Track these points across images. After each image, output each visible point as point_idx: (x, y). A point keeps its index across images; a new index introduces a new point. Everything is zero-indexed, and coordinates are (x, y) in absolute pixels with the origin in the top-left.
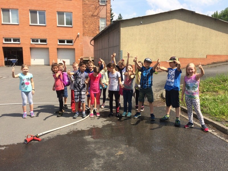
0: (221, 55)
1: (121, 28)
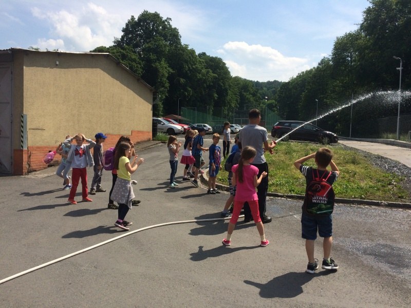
0: (144, 132)
1: (24, 67)
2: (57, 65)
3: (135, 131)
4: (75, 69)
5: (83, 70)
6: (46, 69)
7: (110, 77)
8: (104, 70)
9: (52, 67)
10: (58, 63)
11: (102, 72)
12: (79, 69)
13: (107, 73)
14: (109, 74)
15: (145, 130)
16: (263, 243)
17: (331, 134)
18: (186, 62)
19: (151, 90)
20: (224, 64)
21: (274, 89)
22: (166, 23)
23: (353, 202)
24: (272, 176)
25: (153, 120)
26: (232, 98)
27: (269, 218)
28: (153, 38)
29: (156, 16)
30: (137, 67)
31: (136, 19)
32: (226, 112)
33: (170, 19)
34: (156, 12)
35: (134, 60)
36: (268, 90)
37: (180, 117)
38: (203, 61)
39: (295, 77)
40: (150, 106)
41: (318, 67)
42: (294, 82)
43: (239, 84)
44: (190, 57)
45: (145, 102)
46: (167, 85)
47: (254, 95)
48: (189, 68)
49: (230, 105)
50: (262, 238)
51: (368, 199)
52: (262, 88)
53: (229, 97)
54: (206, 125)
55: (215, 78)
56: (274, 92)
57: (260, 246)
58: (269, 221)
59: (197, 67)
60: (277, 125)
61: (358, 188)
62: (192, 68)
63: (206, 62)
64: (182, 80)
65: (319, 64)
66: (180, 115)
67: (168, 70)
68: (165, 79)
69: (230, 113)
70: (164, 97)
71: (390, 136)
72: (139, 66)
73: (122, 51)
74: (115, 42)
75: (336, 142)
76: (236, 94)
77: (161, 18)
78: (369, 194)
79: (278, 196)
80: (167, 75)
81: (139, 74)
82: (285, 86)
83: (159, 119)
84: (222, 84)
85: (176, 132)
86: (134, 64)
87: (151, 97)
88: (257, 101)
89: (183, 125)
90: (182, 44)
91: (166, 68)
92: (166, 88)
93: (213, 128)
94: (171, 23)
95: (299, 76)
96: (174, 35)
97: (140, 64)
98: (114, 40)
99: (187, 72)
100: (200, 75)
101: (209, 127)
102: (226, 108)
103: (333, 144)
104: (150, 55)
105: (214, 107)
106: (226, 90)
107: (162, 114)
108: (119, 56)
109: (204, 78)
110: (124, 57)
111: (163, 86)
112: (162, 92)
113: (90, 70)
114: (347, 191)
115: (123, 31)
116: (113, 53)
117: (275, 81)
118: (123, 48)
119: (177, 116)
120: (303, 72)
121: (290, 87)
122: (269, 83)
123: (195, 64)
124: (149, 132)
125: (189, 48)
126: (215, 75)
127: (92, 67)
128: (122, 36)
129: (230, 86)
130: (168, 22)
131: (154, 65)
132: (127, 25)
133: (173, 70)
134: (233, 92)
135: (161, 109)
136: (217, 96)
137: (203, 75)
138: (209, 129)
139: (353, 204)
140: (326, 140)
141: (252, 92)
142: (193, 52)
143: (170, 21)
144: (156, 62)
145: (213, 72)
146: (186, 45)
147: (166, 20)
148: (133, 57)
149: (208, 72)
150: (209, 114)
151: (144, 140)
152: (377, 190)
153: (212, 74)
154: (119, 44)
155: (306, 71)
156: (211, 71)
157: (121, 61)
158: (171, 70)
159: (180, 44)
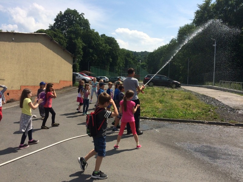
0: (67, 81)
2: (13, 40)
3: (62, 81)
4: (24, 43)
5: (29, 43)
6: (6, 42)
7: (46, 48)
8: (43, 44)
9: (9, 42)
10: (13, 39)
11: (41, 45)
12: (27, 43)
13: (44, 45)
14: (46, 46)
15: (68, 80)
16: (138, 147)
17: (177, 82)
18: (93, 39)
19: (72, 56)
20: (116, 41)
21: (145, 56)
22: (81, 16)
23: (189, 122)
24: (143, 107)
25: (73, 74)
26: (120, 61)
27: (142, 132)
28: (73, 25)
29: (75, 12)
30: (63, 42)
31: (63, 13)
32: (117, 69)
33: (84, 14)
34: (75, 10)
35: (62, 38)
36: (141, 56)
37: (89, 72)
38: (104, 39)
39: (157, 49)
40: (71, 66)
41: (170, 44)
42: (156, 52)
43: (124, 53)
44: (95, 37)
45: (68, 63)
46: (82, 53)
47: (133, 59)
48: (95, 43)
49: (119, 65)
50: (137, 144)
51: (197, 120)
52: (138, 56)
53: (119, 61)
54: (105, 77)
55: (111, 49)
56: (145, 58)
57: (136, 149)
58: (142, 134)
59: (100, 43)
60: (146, 77)
61: (192, 113)
62: (97, 43)
63: (105, 40)
64: (91, 50)
65: (170, 42)
66: (89, 71)
67: (82, 44)
68: (81, 50)
69: (120, 70)
70: (80, 60)
71: (210, 83)
72: (65, 42)
73: (54, 32)
74: (50, 27)
75: (180, 87)
76: (123, 59)
77: (78, 13)
78: (198, 117)
79: (147, 119)
80: (82, 47)
81: (65, 46)
82: (151, 54)
83: (77, 73)
84: (114, 53)
85: (87, 81)
86: (61, 40)
87: (71, 60)
88: (135, 63)
89: (91, 77)
90: (91, 29)
91: (81, 43)
92: (81, 55)
93: (109, 79)
94: (84, 16)
95: (159, 49)
96: (86, 23)
97: (65, 40)
98: (49, 26)
99: (93, 45)
100: (102, 48)
101: (107, 78)
102: (117, 67)
103: (178, 88)
104: (71, 35)
105: (110, 66)
106: (117, 56)
107: (78, 70)
108: (52, 35)
109: (104, 49)
110: (55, 36)
111: (79, 54)
112: (79, 57)
113: (34, 44)
114: (185, 115)
115: (55, 20)
116: (49, 33)
117: (145, 52)
118: (55, 31)
119: (87, 72)
120: (161, 47)
121: (154, 55)
122: (142, 53)
123: (98, 41)
124: (71, 82)
125: (95, 32)
126: (110, 47)
127: (35, 42)
128: (54, 23)
129: (119, 54)
130: (82, 16)
131: (74, 41)
132: (57, 17)
133: (86, 44)
134: (121, 58)
135: (78, 67)
136: (111, 59)
137: (103, 47)
138: (107, 79)
139: (189, 123)
140: (174, 86)
141: (132, 58)
142: (97, 34)
143: (83, 15)
144: (75, 39)
145: (109, 46)
146: (93, 30)
147: (81, 15)
148: (61, 36)
149: (106, 46)
150: (107, 70)
151: (67, 86)
152: (202, 114)
153: (109, 47)
154: (52, 28)
155: (163, 46)
156: (108, 45)
157: (54, 38)
158: (84, 44)
159: (90, 29)
